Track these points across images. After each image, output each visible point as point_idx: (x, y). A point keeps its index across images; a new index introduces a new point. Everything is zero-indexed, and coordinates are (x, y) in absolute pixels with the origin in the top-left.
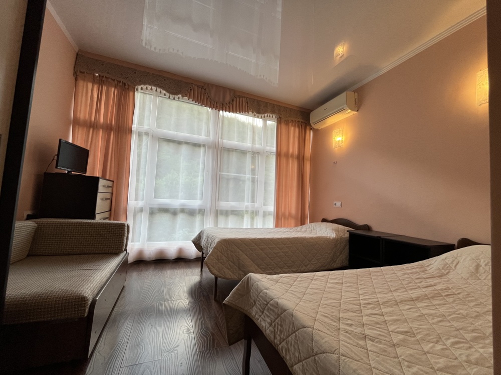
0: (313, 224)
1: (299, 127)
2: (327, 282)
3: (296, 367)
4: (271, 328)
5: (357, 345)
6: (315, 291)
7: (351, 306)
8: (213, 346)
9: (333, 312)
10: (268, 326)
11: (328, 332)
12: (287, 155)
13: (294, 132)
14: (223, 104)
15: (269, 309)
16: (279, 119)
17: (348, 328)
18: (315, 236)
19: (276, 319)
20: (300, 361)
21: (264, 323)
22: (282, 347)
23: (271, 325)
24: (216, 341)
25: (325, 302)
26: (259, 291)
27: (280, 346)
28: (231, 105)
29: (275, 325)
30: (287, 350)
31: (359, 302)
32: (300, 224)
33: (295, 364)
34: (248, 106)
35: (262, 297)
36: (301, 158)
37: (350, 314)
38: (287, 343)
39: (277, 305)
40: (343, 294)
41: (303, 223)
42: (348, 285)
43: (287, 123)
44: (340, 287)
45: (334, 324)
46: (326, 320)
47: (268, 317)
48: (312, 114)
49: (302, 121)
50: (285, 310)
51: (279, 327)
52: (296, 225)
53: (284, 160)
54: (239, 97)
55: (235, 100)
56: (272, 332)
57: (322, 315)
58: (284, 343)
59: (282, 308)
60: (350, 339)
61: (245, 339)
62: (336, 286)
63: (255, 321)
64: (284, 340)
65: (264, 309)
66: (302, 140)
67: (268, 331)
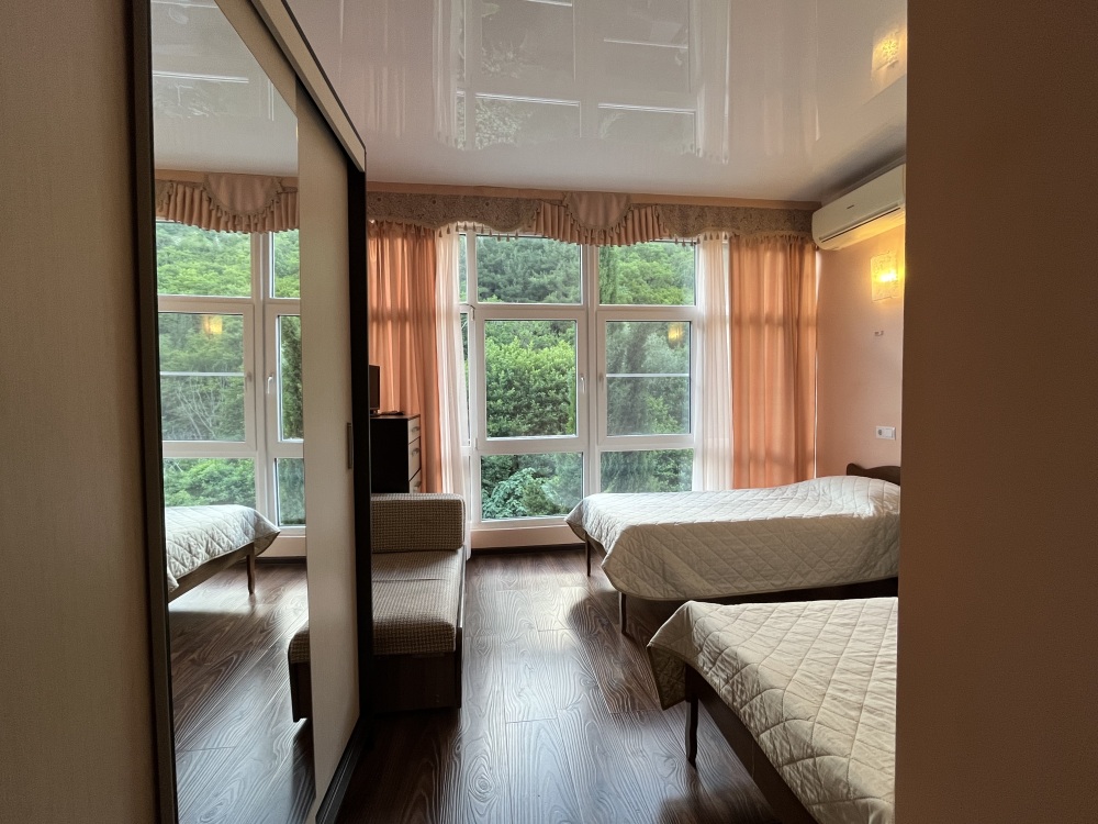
0: (824, 481)
1: (784, 248)
2: (826, 622)
3: (762, 736)
4: (728, 687)
5: (845, 715)
6: (799, 637)
7: (855, 665)
8: (634, 708)
9: (822, 672)
10: (723, 683)
11: (806, 697)
12: (756, 321)
13: (772, 264)
14: (605, 232)
15: (723, 661)
16: (734, 241)
17: (839, 694)
18: (824, 514)
19: (734, 675)
20: (767, 728)
21: (716, 679)
22: (745, 712)
23: (727, 682)
24: (637, 701)
25: (813, 657)
26: (707, 632)
27: (742, 711)
28: (623, 229)
29: (733, 683)
30: (752, 716)
31: (873, 659)
32: (793, 480)
33: (763, 732)
34: (659, 226)
35: (712, 642)
36: (792, 324)
37: (849, 676)
38: (751, 707)
39: (735, 657)
40: (850, 644)
41: (801, 476)
42: (864, 629)
43: (754, 246)
44: (849, 631)
45: (819, 687)
46: (807, 681)
47: (723, 671)
48: (817, 217)
49: (793, 233)
50: (746, 665)
51: (740, 686)
52: (785, 482)
53: (750, 333)
54: (639, 207)
55: (630, 216)
56: (729, 691)
57: (803, 675)
58: (746, 707)
59: (742, 661)
60: (837, 707)
61: (688, 701)
62: (840, 629)
63: (702, 674)
64: (746, 703)
65: (716, 660)
66: (794, 280)
67: (723, 690)
